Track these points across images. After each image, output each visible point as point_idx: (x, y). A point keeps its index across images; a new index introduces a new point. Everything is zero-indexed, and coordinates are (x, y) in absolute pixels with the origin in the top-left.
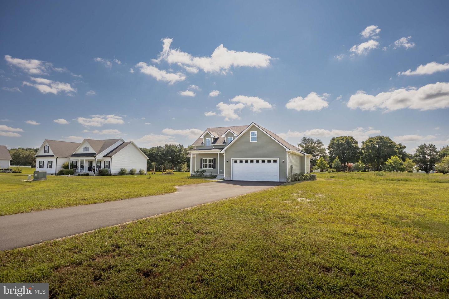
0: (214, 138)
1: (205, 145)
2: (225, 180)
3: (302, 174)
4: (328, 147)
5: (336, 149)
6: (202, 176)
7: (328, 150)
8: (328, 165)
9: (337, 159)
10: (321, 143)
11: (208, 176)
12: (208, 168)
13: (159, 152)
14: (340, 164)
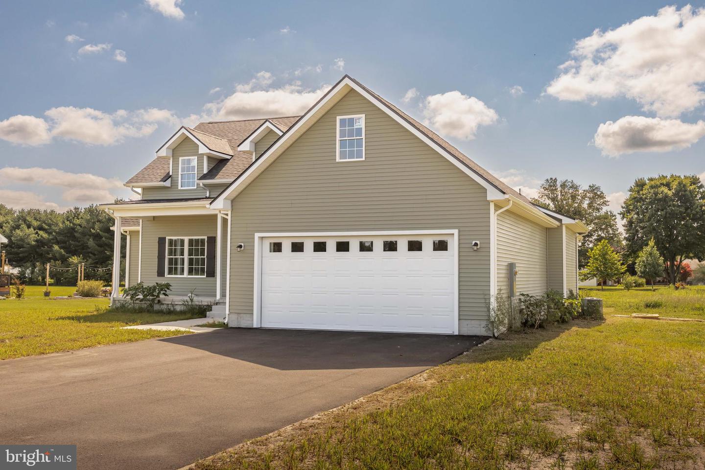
0: (210, 158)
1: (174, 184)
2: (230, 325)
3: (553, 296)
4: (621, 210)
5: (647, 215)
6: (157, 307)
7: (623, 218)
8: (622, 264)
9: (651, 246)
10: (601, 196)
11: (178, 308)
12: (186, 275)
13: (94, 223)
14: (661, 260)
